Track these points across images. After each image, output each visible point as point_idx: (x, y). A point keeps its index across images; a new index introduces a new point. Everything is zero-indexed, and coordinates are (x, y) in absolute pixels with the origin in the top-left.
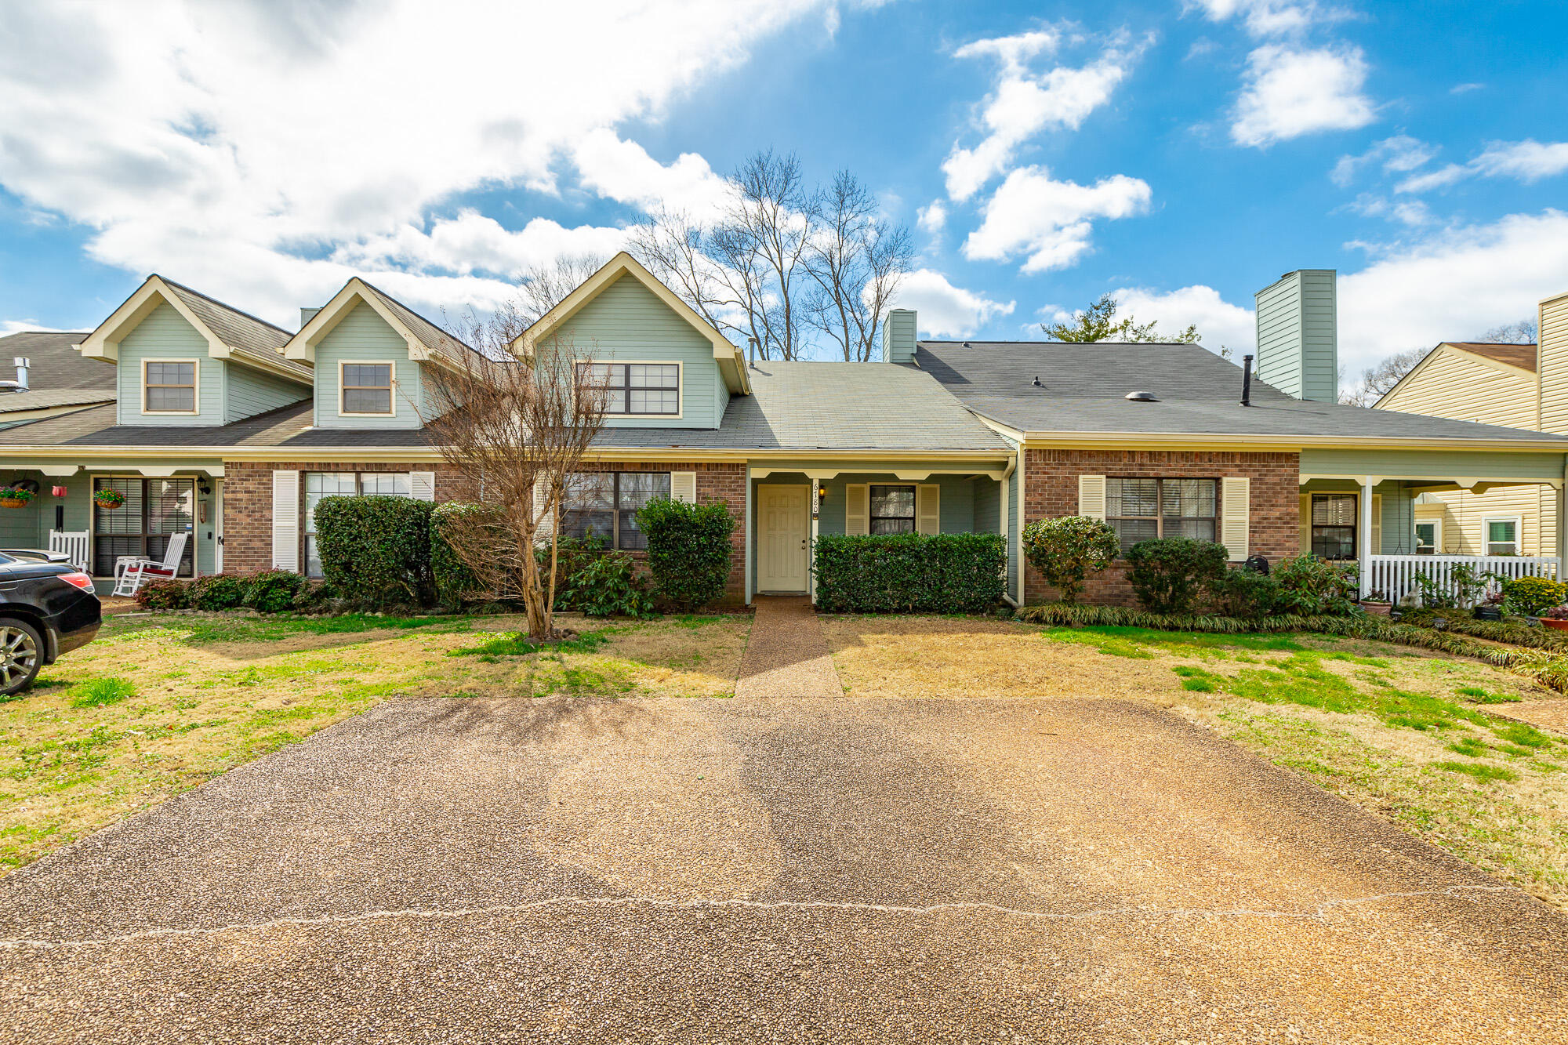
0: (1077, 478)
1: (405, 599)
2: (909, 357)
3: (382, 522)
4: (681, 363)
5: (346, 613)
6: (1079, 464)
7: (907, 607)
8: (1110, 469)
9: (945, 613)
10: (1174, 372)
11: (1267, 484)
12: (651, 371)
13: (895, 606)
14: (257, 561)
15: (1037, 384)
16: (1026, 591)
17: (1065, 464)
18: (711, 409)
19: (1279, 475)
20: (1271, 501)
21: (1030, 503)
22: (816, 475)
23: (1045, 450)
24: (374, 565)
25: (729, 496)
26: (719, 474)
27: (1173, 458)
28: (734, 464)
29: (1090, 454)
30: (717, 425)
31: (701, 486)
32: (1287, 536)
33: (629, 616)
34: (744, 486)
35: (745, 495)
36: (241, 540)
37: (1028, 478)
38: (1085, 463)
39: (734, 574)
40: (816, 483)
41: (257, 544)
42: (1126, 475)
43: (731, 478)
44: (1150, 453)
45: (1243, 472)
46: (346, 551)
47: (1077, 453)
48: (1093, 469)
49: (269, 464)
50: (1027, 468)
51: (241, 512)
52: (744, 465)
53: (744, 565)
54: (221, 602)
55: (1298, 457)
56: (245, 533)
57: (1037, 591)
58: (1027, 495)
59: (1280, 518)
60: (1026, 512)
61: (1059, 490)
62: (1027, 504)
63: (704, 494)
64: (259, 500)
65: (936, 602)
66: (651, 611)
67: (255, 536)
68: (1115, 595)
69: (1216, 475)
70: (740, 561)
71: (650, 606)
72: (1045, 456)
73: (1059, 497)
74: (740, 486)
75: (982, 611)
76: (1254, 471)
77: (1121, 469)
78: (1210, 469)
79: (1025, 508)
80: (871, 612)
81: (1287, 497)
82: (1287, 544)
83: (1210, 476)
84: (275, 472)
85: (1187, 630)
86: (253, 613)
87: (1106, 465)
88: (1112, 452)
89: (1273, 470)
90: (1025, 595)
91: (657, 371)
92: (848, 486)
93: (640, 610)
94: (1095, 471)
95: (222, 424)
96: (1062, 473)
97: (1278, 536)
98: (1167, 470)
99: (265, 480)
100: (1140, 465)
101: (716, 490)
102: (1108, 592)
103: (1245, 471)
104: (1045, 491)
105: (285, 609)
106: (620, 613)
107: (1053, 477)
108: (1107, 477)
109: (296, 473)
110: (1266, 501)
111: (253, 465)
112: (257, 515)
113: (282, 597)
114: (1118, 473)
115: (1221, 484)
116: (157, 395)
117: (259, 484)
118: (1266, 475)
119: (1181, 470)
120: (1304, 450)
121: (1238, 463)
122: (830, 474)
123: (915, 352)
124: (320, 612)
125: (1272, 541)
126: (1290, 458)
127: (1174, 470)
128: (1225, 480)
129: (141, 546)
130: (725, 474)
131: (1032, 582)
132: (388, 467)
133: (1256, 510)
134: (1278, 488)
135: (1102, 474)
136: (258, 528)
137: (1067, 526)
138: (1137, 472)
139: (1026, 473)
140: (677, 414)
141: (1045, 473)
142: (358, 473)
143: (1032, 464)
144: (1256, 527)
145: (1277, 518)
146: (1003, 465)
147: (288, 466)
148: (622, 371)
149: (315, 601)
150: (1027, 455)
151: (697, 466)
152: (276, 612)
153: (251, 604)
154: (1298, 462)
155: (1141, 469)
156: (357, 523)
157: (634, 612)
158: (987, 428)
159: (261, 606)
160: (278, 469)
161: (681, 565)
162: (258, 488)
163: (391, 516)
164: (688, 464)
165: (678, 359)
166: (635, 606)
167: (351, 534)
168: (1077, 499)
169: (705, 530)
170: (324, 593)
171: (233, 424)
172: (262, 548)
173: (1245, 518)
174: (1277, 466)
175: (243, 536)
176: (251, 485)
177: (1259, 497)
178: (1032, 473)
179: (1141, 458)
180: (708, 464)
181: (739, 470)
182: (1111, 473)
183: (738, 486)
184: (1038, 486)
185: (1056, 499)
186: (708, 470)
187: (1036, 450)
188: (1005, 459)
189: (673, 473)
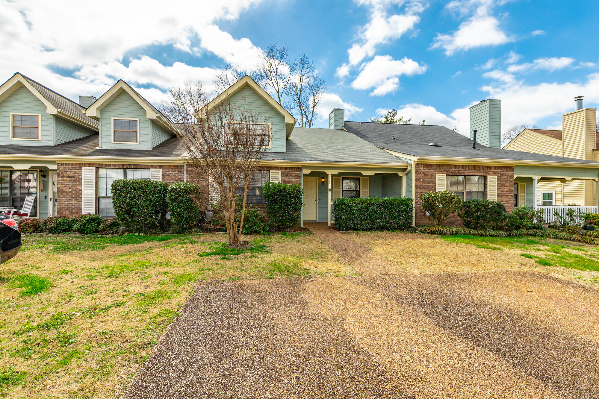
0: (435, 175)
1: (154, 227)
2: (341, 127)
3: (146, 191)
4: (270, 125)
5: (126, 234)
6: (436, 170)
7: (374, 228)
8: (447, 172)
9: (389, 230)
10: (441, 136)
11: (503, 178)
12: (257, 127)
13: (370, 227)
14: (74, 209)
15: (394, 139)
16: (416, 220)
17: (431, 170)
18: (283, 144)
19: (507, 175)
20: (504, 185)
21: (418, 185)
22: (330, 173)
23: (424, 164)
24: (141, 212)
25: (294, 181)
26: (291, 172)
27: (470, 168)
28: (296, 168)
29: (440, 166)
30: (285, 151)
31: (283, 177)
32: (510, 198)
33: (259, 233)
34: (301, 177)
35: (301, 181)
36: (66, 200)
38: (438, 169)
40: (330, 176)
41: (74, 201)
42: (453, 174)
43: (295, 173)
44: (462, 166)
45: (495, 173)
46: (128, 205)
47: (435, 165)
48: (441, 172)
49: (80, 164)
50: (417, 171)
51: (66, 186)
52: (300, 168)
54: (61, 229)
55: (513, 168)
56: (68, 196)
57: (420, 220)
58: (417, 182)
59: (507, 192)
60: (416, 189)
61: (429, 180)
62: (417, 186)
63: (284, 180)
64: (75, 181)
65: (386, 226)
66: (268, 231)
67: (73, 198)
69: (485, 175)
71: (268, 229)
72: (423, 166)
73: (429, 183)
74: (299, 177)
76: (498, 173)
77: (451, 172)
78: (483, 172)
79: (416, 187)
80: (360, 230)
81: (510, 184)
82: (510, 202)
83: (483, 175)
84: (83, 168)
85: (487, 236)
86: (78, 235)
87: (446, 170)
88: (448, 165)
89: (505, 173)
90: (416, 222)
91: (260, 128)
93: (264, 230)
94: (442, 172)
95: (52, 145)
96: (430, 173)
97: (507, 198)
98: (468, 173)
99: (78, 171)
100: (458, 170)
101: (289, 179)
103: (496, 173)
104: (424, 180)
105: (94, 232)
107: (426, 175)
108: (447, 175)
109: (94, 168)
110: (502, 185)
111: (72, 164)
112: (74, 188)
113: (93, 227)
114: (451, 174)
115: (487, 178)
116: (17, 130)
117: (75, 173)
118: (502, 175)
119: (473, 173)
120: (516, 165)
121: (493, 170)
122: (336, 172)
123: (344, 125)
124: (112, 234)
125: (505, 200)
126: (510, 168)
127: (471, 172)
128: (489, 177)
129: (10, 202)
130: (293, 172)
131: (419, 217)
132: (139, 166)
133: (499, 188)
134: (507, 180)
135: (444, 174)
136: (74, 194)
137: (444, 194)
138: (457, 173)
139: (416, 173)
140: (269, 146)
141: (423, 173)
142: (124, 169)
143: (419, 169)
144: (499, 195)
145: (506, 192)
146: (405, 170)
147: (90, 165)
148: (245, 127)
149: (109, 228)
150: (416, 166)
151: (281, 168)
152: (90, 234)
153: (78, 231)
154: (513, 170)
155: (459, 172)
156: (134, 192)
157: (262, 231)
158: (392, 155)
159: (82, 231)
160: (85, 166)
161: (282, 211)
162: (75, 175)
163: (150, 189)
164: (277, 167)
165: (270, 122)
166: (262, 229)
167: (130, 197)
168: (435, 184)
170: (115, 224)
171: (58, 145)
172: (77, 203)
173: (496, 191)
174: (507, 172)
175: (67, 198)
176: (71, 174)
177: (500, 183)
178: (419, 173)
179: (459, 168)
180: (286, 167)
181: (298, 170)
182: (448, 173)
183: (298, 177)
184: (421, 178)
185: (428, 184)
186: (286, 170)
187: (420, 164)
188: (406, 168)
189: (271, 171)
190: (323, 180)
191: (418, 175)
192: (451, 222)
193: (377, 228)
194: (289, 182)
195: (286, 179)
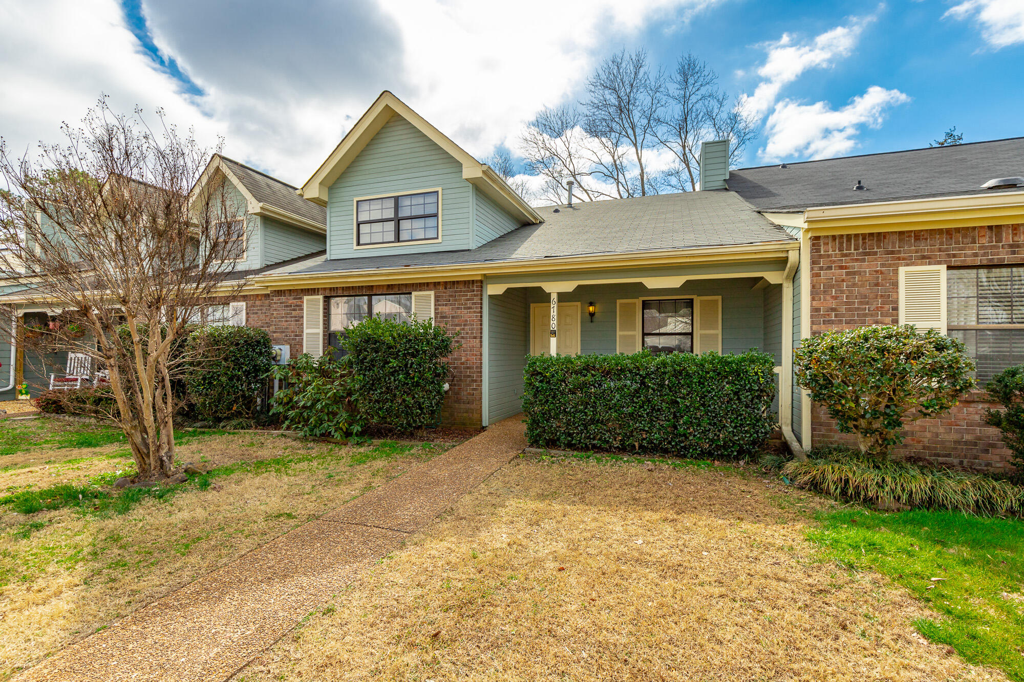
0: (896, 272)
2: (720, 183)
4: (439, 189)
6: (899, 252)
7: (633, 447)
8: (954, 256)
9: (684, 456)
12: (415, 201)
13: (617, 444)
16: (813, 429)
17: (875, 254)
21: (819, 310)
22: (553, 288)
23: (842, 235)
25: (465, 314)
26: (456, 292)
28: (469, 281)
29: (918, 236)
30: (473, 246)
31: (439, 305)
34: (481, 303)
35: (482, 312)
37: (815, 275)
38: (910, 248)
39: (469, 394)
40: (554, 297)
42: (985, 263)
43: (467, 295)
47: (897, 236)
48: (924, 257)
50: (814, 262)
52: (481, 282)
53: (480, 386)
57: (831, 430)
58: (813, 299)
60: (813, 323)
61: (865, 290)
62: (815, 311)
63: (442, 313)
65: (670, 443)
66: (361, 434)
68: (966, 443)
70: (476, 381)
71: (357, 430)
72: (841, 244)
73: (865, 299)
74: (477, 304)
75: (737, 459)
77: (976, 255)
79: (812, 316)
80: (586, 449)
87: (947, 250)
88: (958, 230)
91: (420, 200)
92: (619, 302)
94: (926, 259)
96: (869, 267)
100: (1011, 246)
101: (453, 309)
102: (954, 436)
104: (842, 292)
106: (326, 437)
107: (854, 273)
108: (949, 268)
114: (969, 261)
122: (569, 286)
123: (728, 179)
130: (461, 291)
135: (939, 263)
137: (866, 339)
138: (1007, 258)
139: (812, 269)
140: (437, 238)
141: (841, 268)
143: (821, 256)
146: (781, 263)
148: (391, 204)
150: (813, 245)
151: (435, 285)
155: (1014, 253)
157: (337, 435)
158: (773, 224)
164: (428, 283)
165: (439, 185)
168: (896, 302)
169: (399, 351)
178: (821, 269)
179: (1015, 235)
180: (446, 283)
181: (473, 287)
182: (954, 262)
183: (473, 304)
184: (832, 286)
185: (861, 303)
186: (446, 288)
187: (828, 237)
188: (784, 255)
189: (414, 294)
190: (591, 309)
191: (818, 275)
192: (975, 444)
193: (641, 447)
194: (453, 317)
195: (446, 309)
